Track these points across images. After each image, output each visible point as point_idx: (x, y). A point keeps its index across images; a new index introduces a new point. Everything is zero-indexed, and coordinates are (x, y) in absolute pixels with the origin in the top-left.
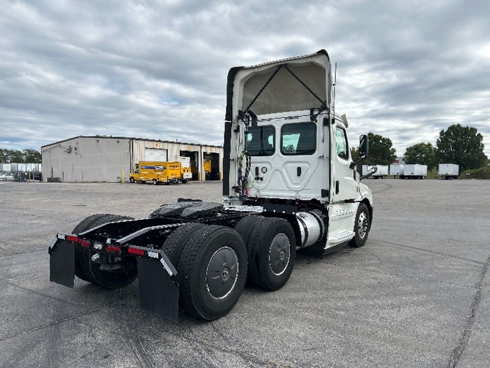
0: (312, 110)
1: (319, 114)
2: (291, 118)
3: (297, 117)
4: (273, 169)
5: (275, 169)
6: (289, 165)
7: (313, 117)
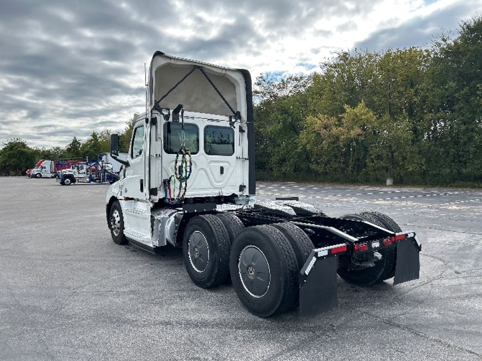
0: (231, 118)
1: (236, 121)
2: (212, 120)
3: (218, 121)
4: (198, 168)
5: (200, 168)
6: (212, 164)
7: (232, 124)
